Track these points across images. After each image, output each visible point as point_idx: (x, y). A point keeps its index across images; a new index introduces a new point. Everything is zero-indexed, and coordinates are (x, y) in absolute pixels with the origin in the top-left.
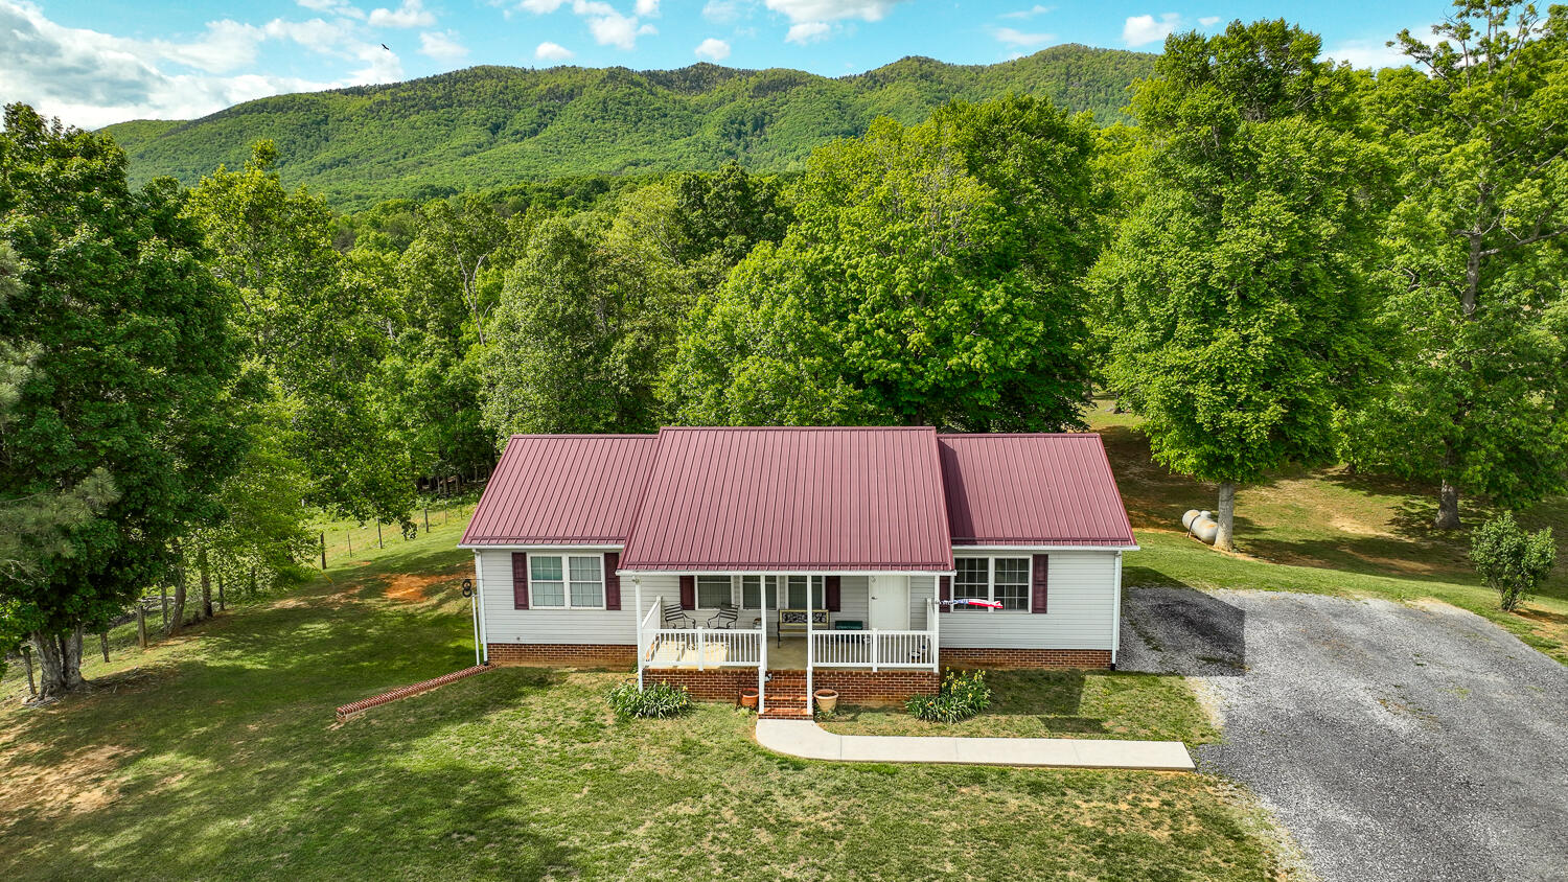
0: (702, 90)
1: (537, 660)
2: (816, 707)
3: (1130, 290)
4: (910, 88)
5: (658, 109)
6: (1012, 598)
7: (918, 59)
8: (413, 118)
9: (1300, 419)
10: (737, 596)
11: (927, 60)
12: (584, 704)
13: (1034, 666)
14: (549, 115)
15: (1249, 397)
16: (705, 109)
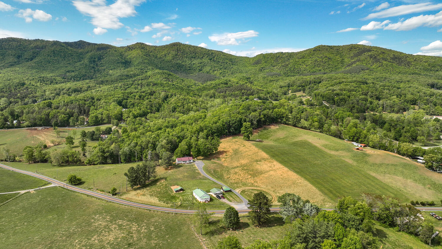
0: (82, 48)
4: (139, 51)
5: (70, 54)
7: (140, 43)
16: (83, 54)
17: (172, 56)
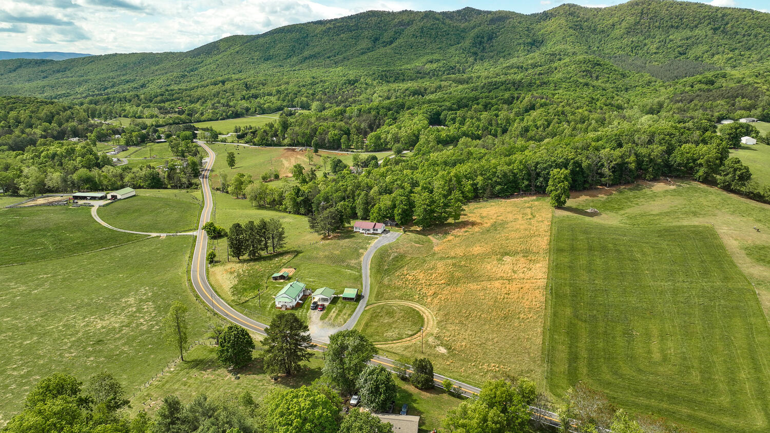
0: (466, 20)
4: (562, 20)
5: (446, 31)
7: (569, 5)
8: (342, 36)
11: (574, 5)
14: (398, 34)
16: (467, 30)
17: (628, 26)
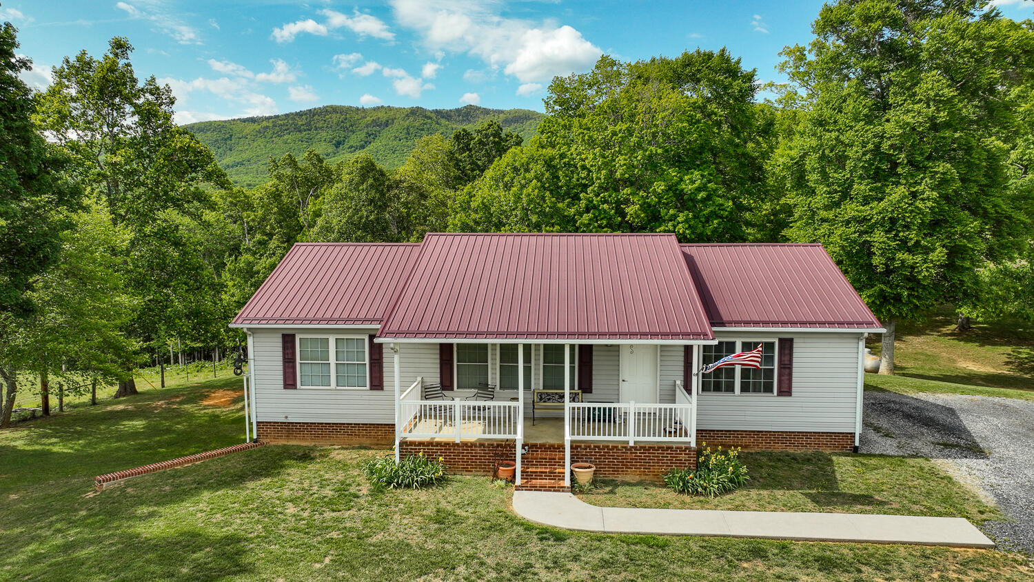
0: (470, 122)
1: (304, 439)
2: (573, 480)
3: (811, 162)
5: (442, 133)
6: (756, 381)
8: (286, 137)
9: (958, 263)
10: (494, 377)
12: (341, 476)
13: (778, 448)
14: (372, 136)
15: (918, 242)
